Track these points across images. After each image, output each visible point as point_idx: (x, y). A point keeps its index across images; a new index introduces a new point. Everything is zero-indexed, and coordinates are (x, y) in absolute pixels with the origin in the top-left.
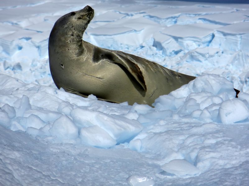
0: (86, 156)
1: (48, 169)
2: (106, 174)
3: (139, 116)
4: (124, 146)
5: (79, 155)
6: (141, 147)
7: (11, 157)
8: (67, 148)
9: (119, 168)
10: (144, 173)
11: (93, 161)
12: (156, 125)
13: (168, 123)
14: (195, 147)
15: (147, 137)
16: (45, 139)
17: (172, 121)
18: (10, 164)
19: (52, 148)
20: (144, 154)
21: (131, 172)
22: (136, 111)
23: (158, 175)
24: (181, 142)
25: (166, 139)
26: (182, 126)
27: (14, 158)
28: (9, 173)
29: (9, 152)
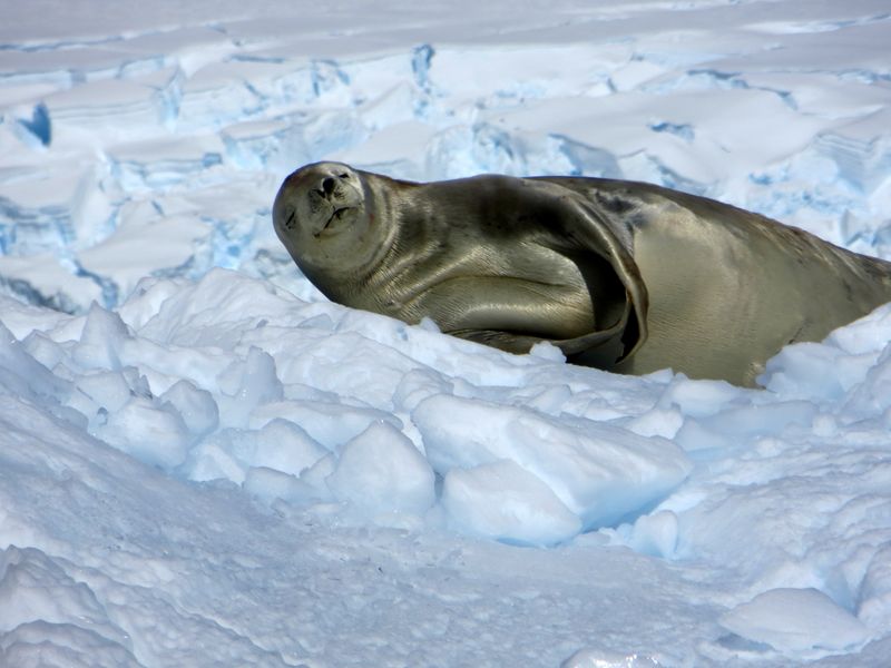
0: (451, 576)
1: (280, 626)
2: (508, 646)
3: (684, 424)
4: (608, 538)
5: (421, 572)
6: (678, 541)
7: (136, 581)
8: (382, 547)
9: (565, 623)
10: (659, 639)
11: (474, 596)
12: (744, 458)
13: (787, 450)
14: (864, 540)
15: (702, 502)
16: (305, 514)
17: (808, 442)
18: (123, 608)
19: (323, 545)
20: (680, 569)
21: (609, 637)
22: (676, 406)
23: (707, 648)
24: (824, 522)
25: (768, 509)
26: (840, 462)
27: (148, 586)
28: (114, 644)
29: (130, 563)
